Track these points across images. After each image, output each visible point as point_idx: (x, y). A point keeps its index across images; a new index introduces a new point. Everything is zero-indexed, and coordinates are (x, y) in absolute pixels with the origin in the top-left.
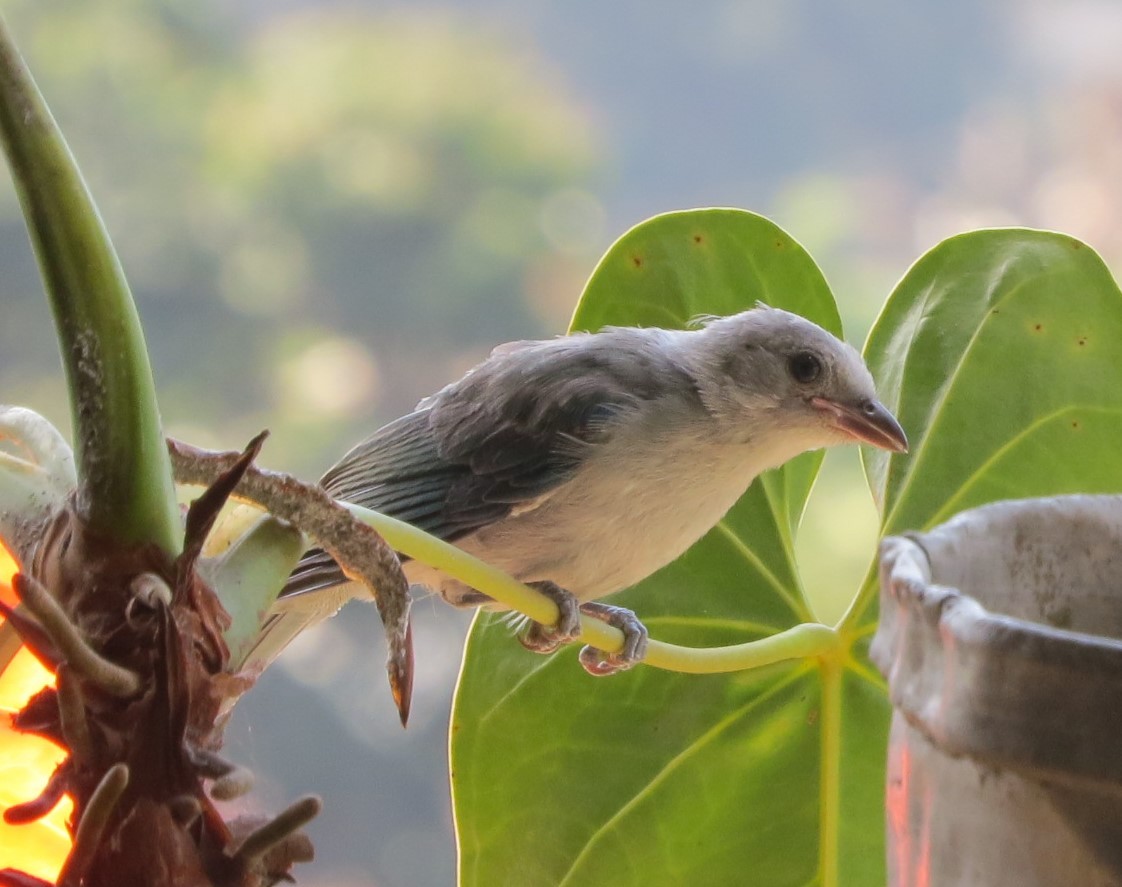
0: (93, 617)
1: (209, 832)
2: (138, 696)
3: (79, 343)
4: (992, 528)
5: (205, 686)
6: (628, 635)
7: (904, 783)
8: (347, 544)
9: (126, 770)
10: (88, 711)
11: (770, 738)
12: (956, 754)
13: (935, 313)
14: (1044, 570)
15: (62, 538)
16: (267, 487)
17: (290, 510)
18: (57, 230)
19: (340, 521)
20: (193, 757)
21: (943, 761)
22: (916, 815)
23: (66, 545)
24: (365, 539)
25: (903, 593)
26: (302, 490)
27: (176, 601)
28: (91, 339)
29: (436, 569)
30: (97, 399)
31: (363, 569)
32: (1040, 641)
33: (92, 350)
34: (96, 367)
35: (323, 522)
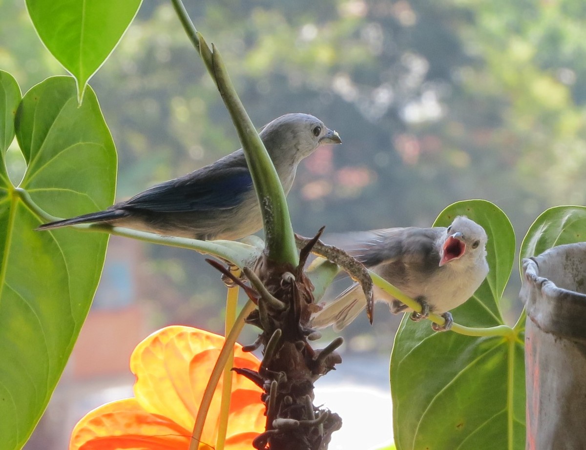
0: (270, 287)
1: (308, 352)
2: (285, 309)
3: (265, 200)
4: (558, 254)
5: (306, 307)
6: (447, 321)
7: (530, 339)
8: (353, 269)
9: (281, 331)
10: (269, 315)
11: (492, 364)
12: (547, 332)
13: (545, 232)
14: (575, 267)
15: (260, 264)
16: (326, 250)
17: (334, 258)
18: (258, 165)
19: (350, 261)
20: (302, 329)
21: (543, 334)
22: (534, 350)
23: (262, 265)
24: (358, 267)
25: (530, 278)
26: (338, 251)
27: (297, 280)
28: (268, 199)
29: (382, 288)
30: (271, 218)
31: (358, 277)
32: (574, 296)
33: (269, 203)
34: (270, 208)
35: (345, 262)
